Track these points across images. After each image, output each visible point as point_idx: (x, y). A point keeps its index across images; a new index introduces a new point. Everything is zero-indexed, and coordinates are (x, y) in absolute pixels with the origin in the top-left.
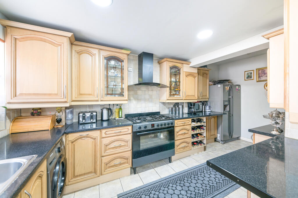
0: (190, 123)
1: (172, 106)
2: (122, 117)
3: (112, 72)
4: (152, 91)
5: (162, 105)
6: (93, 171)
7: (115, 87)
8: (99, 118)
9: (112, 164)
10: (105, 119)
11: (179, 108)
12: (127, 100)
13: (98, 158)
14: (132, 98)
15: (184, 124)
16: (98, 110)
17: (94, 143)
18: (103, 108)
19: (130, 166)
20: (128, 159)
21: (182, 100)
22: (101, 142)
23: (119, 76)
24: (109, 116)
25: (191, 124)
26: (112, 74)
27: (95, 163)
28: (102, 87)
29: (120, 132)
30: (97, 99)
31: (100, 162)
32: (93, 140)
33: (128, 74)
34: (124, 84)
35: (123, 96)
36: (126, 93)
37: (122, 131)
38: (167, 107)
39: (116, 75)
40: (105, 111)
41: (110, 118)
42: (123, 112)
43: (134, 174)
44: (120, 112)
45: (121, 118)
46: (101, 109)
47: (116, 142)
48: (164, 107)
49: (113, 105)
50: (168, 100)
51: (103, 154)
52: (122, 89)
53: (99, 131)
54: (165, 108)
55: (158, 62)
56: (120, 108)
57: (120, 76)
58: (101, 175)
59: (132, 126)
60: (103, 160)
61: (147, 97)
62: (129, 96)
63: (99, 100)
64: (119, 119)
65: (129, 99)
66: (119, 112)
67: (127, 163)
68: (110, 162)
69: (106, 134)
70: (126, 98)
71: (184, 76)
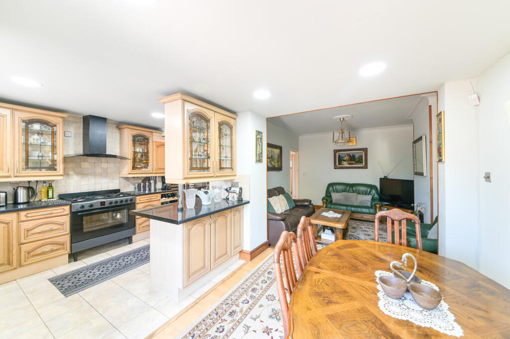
0: (158, 198)
1: (140, 181)
2: (53, 198)
3: (34, 139)
4: (107, 164)
5: (123, 181)
6: (6, 262)
7: (40, 158)
8: (10, 201)
9: (39, 251)
10: (22, 202)
11: (150, 184)
12: (61, 175)
13: (14, 246)
14: (71, 173)
15: (149, 200)
16: (10, 190)
17: (7, 229)
18: (18, 187)
19: (68, 251)
20: (63, 244)
21: (152, 173)
22: (18, 227)
23: (48, 144)
24: (28, 197)
25: (160, 200)
26: (36, 142)
27: (9, 251)
28: (17, 159)
29: (51, 213)
30: (7, 174)
31: (17, 251)
32: (4, 225)
33: (64, 140)
34: (56, 154)
35: (56, 170)
36: (60, 166)
37: (54, 212)
38: (131, 183)
39: (42, 143)
40: (22, 191)
41: (31, 200)
42: (54, 192)
43: (75, 261)
44: (50, 192)
45: (51, 200)
46: (14, 189)
47: (43, 226)
48: (128, 183)
49: (37, 181)
50: (129, 174)
51: (23, 241)
52: (54, 162)
53: (16, 214)
54: (129, 185)
55: (117, 127)
56: (49, 186)
57: (50, 144)
58: (20, 265)
59: (71, 205)
60: (22, 249)
61: (99, 170)
62: (66, 169)
63: (12, 176)
64: (49, 200)
65: (66, 174)
66: (48, 191)
67: (64, 249)
68: (35, 250)
69: (28, 217)
70: (61, 173)
71: (155, 147)
